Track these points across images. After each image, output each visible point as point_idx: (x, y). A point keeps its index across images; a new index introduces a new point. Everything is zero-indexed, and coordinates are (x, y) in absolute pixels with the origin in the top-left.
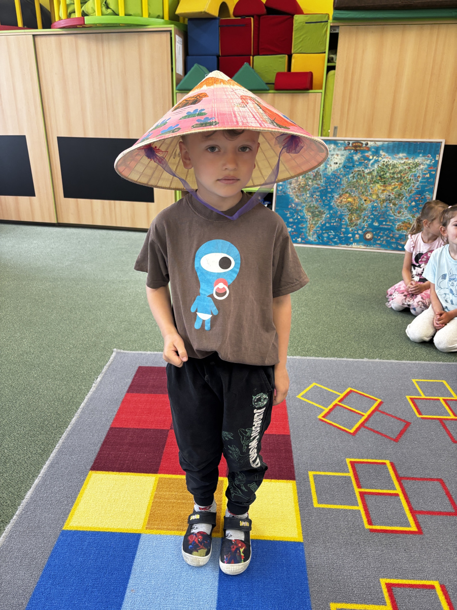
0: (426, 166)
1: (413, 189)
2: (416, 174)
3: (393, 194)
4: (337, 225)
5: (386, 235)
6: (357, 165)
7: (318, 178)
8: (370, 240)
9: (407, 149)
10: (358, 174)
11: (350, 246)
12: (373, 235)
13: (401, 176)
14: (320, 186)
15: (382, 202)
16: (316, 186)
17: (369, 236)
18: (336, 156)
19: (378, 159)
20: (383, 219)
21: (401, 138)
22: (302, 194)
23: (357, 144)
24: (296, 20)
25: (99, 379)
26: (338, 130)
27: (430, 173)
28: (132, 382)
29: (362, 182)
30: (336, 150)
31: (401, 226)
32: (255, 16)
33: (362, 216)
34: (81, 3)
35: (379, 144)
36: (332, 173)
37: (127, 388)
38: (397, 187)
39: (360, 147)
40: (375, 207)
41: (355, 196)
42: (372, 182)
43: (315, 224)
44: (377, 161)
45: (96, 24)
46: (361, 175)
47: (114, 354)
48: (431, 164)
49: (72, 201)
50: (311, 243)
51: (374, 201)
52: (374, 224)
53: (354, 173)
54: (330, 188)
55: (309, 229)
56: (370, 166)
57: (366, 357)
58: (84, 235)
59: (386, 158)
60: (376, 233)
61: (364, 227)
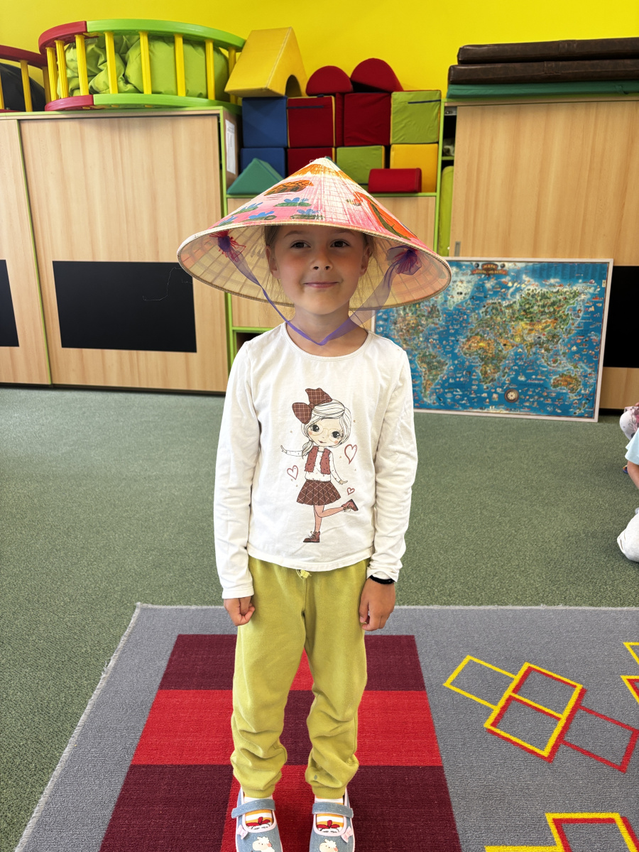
0: (589, 296)
1: (573, 327)
2: (576, 307)
3: (544, 335)
4: (465, 381)
5: (538, 394)
6: (490, 295)
7: (434, 315)
8: (514, 401)
9: (560, 273)
10: (493, 308)
11: (486, 411)
12: (519, 395)
13: (554, 310)
14: (437, 326)
15: (529, 348)
16: (433, 325)
17: (512, 396)
18: (459, 284)
19: (520, 288)
20: (531, 371)
21: (551, 257)
22: (412, 337)
23: (489, 266)
24: (395, 100)
25: (112, 663)
26: (462, 246)
27: (594, 305)
28: (169, 666)
29: (499, 318)
30: (460, 275)
31: (558, 381)
32: (337, 94)
33: (501, 368)
34: (88, 76)
35: (521, 265)
36: (454, 308)
37: (159, 680)
38: (549, 326)
39: (494, 270)
40: (520, 354)
41: (490, 339)
42: (514, 319)
43: (433, 380)
44: (518, 290)
45: (110, 105)
46: (497, 310)
47: (137, 611)
48: (596, 292)
49: (73, 352)
50: (428, 407)
51: (517, 346)
52: (519, 378)
53: (487, 306)
54: (453, 329)
55: (425, 388)
56: (509, 297)
57: (543, 602)
58: (92, 402)
59: (530, 285)
60: (522, 391)
61: (504, 383)
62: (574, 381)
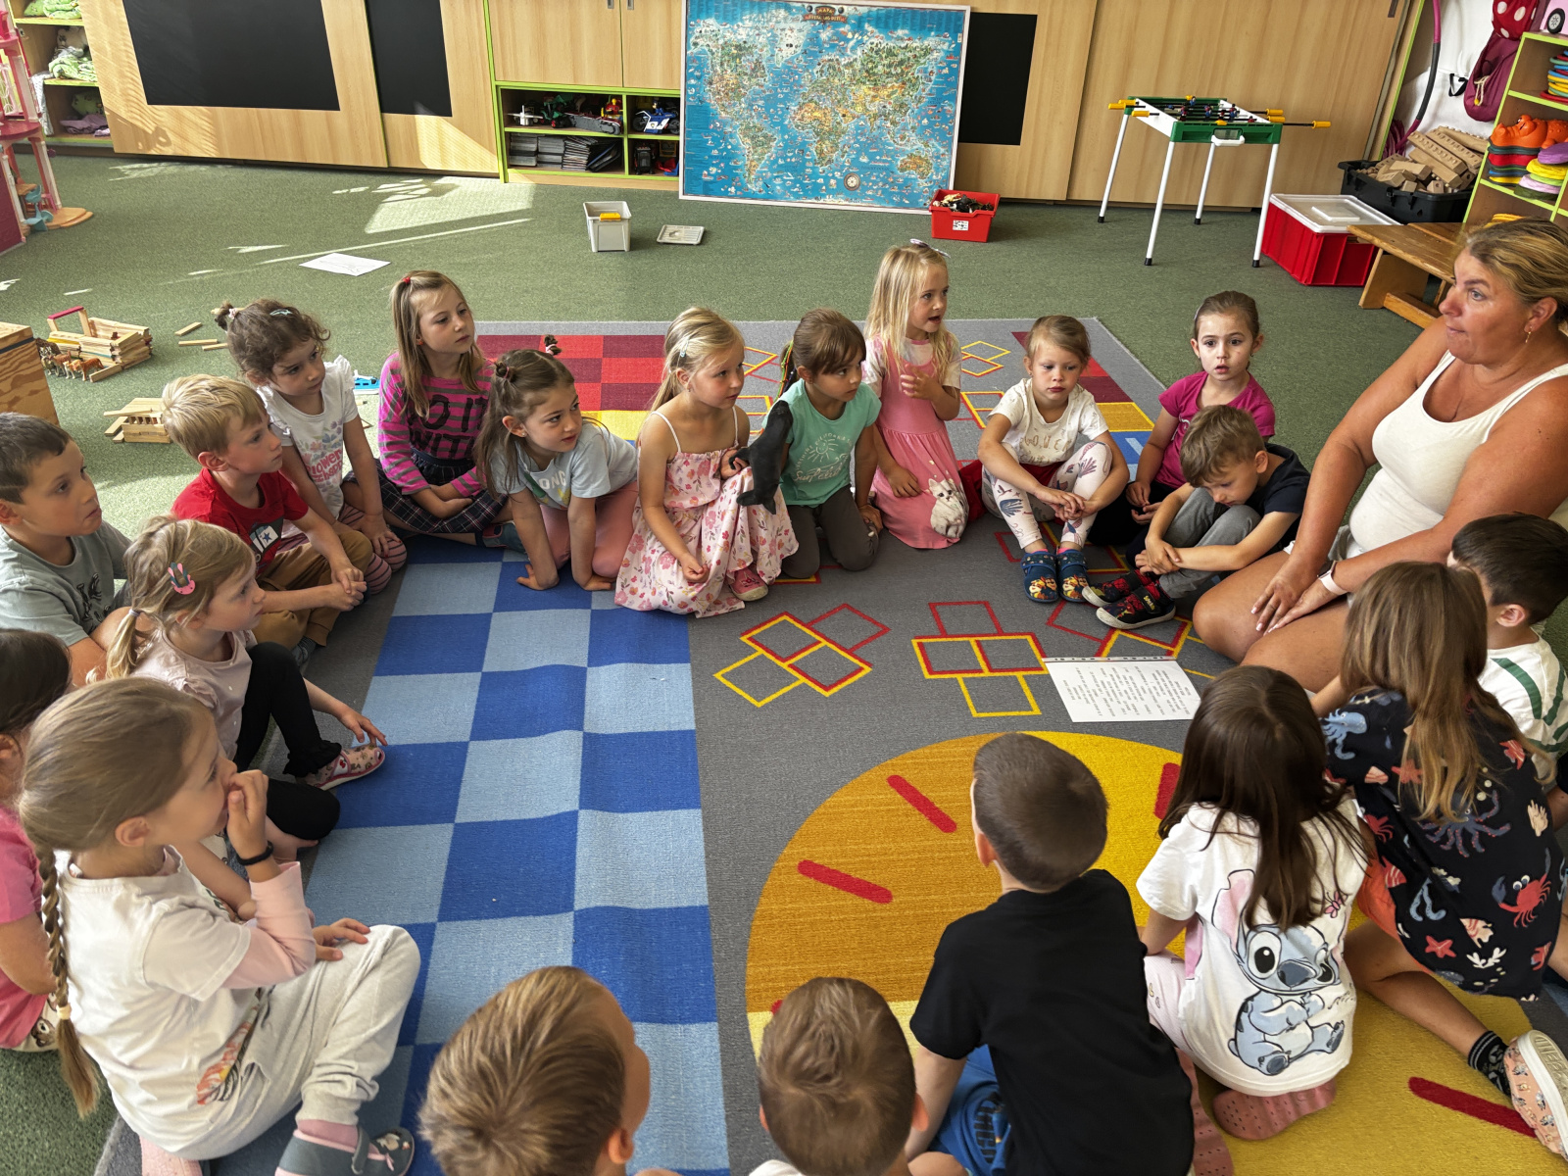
0: (942, 54)
1: (924, 94)
2: (927, 68)
3: (890, 103)
4: (798, 162)
6: (826, 49)
7: (759, 74)
8: (854, 189)
9: (909, 23)
10: (830, 66)
11: (821, 201)
12: (861, 180)
13: (902, 71)
14: (763, 89)
15: (872, 120)
16: (757, 88)
17: (853, 182)
18: (789, 32)
19: (862, 39)
20: (875, 151)
22: (732, 102)
23: (825, 10)
27: (948, 66)
29: (836, 80)
30: (789, 21)
31: (906, 163)
33: (840, 146)
35: (863, 10)
36: (783, 65)
38: (896, 91)
39: (830, 15)
40: (862, 128)
41: (826, 108)
42: (855, 82)
43: (759, 160)
44: (860, 43)
46: (834, 68)
48: (950, 49)
50: (753, 196)
51: (858, 117)
52: (861, 159)
53: (822, 64)
54: (782, 93)
55: (749, 171)
56: (849, 52)
59: (874, 38)
60: (864, 176)
61: (843, 166)
62: (924, 164)
